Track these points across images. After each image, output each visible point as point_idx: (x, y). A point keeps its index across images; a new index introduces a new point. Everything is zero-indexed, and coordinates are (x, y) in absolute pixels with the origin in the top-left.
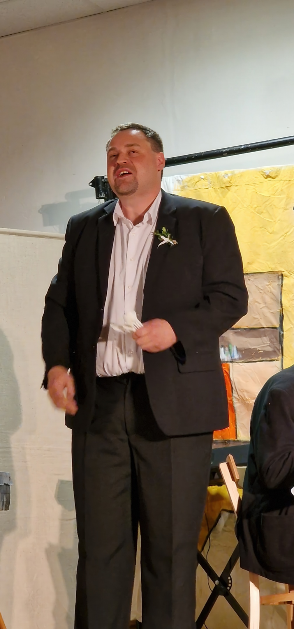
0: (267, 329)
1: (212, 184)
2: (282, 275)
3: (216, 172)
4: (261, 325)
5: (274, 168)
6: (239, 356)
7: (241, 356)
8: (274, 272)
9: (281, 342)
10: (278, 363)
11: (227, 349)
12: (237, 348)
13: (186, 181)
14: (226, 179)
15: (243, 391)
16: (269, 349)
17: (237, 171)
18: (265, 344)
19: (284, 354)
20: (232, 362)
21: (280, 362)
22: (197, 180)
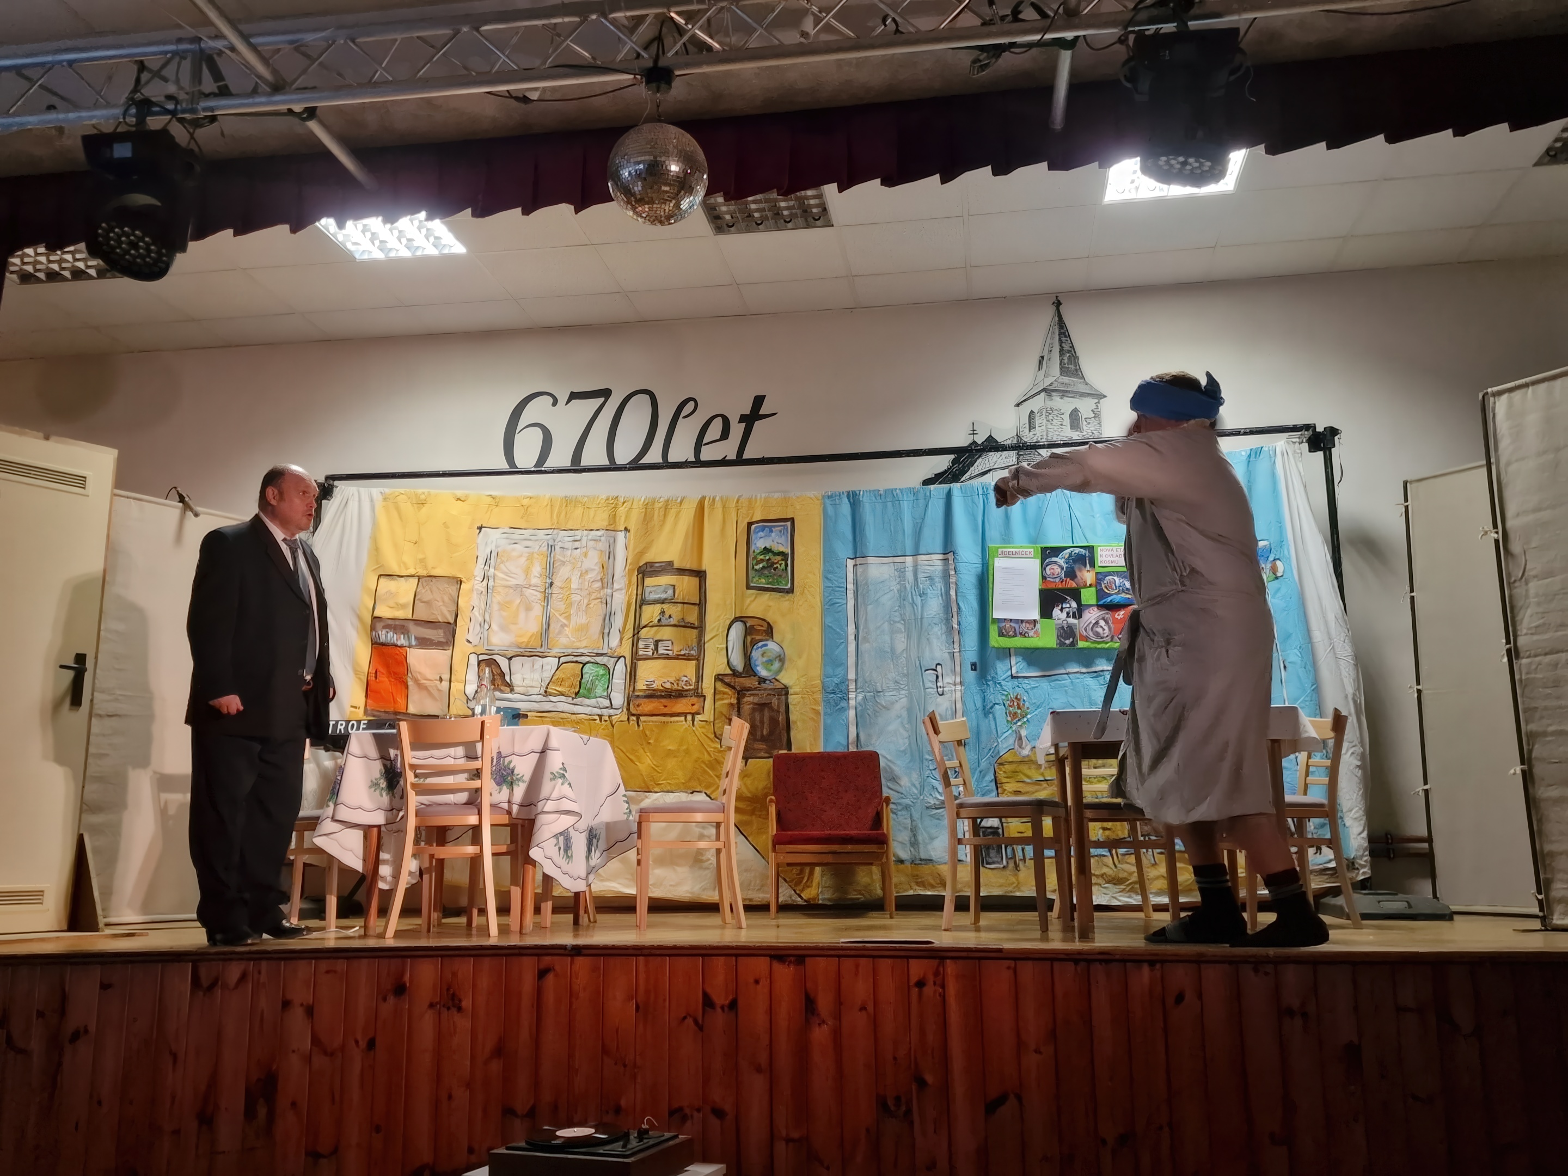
0: (443, 623)
1: (410, 499)
2: (461, 582)
3: (415, 490)
4: (438, 620)
5: (467, 492)
6: (416, 643)
7: (418, 643)
8: (454, 578)
9: (454, 637)
10: (449, 653)
11: (406, 636)
12: (415, 637)
13: (388, 494)
14: (423, 497)
16: (443, 640)
17: (433, 491)
18: (440, 635)
19: (455, 645)
20: (410, 647)
21: (450, 651)
22: (397, 494)
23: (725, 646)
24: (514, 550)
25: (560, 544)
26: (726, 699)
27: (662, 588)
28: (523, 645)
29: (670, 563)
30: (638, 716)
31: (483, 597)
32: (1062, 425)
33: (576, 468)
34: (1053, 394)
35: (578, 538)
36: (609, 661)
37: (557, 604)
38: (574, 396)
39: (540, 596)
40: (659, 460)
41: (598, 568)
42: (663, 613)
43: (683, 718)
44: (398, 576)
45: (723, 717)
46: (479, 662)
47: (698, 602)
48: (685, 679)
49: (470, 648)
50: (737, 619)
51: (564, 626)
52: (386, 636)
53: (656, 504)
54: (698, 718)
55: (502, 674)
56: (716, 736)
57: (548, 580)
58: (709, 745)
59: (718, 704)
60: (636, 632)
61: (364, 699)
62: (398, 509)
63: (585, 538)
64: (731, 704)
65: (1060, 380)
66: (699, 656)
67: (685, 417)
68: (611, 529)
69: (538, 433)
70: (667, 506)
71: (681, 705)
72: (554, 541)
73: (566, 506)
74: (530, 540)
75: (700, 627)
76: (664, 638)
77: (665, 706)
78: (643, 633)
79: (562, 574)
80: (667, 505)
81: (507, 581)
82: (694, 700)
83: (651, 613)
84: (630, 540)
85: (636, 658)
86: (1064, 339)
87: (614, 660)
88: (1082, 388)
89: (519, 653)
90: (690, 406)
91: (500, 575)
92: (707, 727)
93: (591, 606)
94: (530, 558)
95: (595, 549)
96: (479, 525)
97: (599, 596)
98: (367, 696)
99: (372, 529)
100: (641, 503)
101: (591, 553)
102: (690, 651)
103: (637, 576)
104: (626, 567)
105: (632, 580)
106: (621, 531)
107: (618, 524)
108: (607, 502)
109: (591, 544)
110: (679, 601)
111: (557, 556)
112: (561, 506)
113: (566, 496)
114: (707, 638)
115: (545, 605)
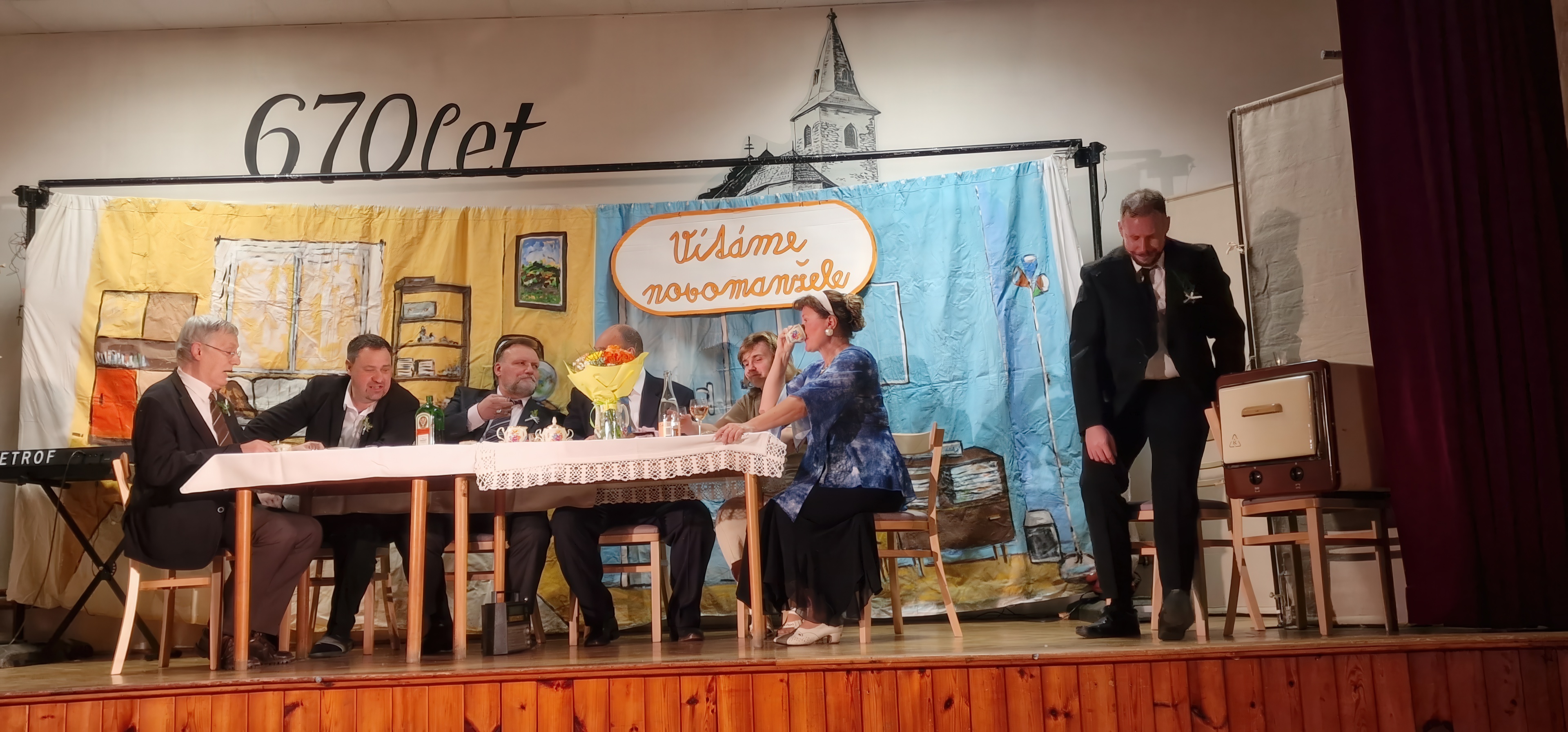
1: (138, 208)
2: (197, 298)
5: (200, 201)
6: (147, 365)
8: (189, 294)
11: (136, 357)
12: (145, 358)
13: (112, 202)
14: (153, 205)
17: (164, 199)
20: (139, 369)
22: (123, 203)
24: (256, 263)
25: (308, 258)
27: (423, 305)
28: (269, 367)
29: (432, 279)
32: (837, 141)
33: (326, 176)
34: (828, 109)
35: (328, 251)
37: (305, 321)
38: (323, 99)
39: (286, 313)
40: (418, 168)
41: (351, 284)
42: (423, 331)
44: (126, 292)
47: (461, 320)
51: (313, 345)
52: (112, 358)
53: (414, 215)
55: (247, 398)
57: (295, 296)
61: (88, 425)
62: (124, 218)
63: (335, 251)
65: (835, 95)
67: (446, 124)
68: (365, 241)
69: (283, 137)
70: (426, 219)
72: (302, 254)
73: (315, 216)
74: (274, 253)
75: (464, 346)
76: (425, 358)
78: (402, 353)
79: (311, 290)
80: (427, 217)
81: (249, 297)
83: (409, 332)
84: (386, 254)
86: (838, 53)
88: (857, 104)
89: (264, 375)
90: (451, 114)
91: (241, 291)
94: (275, 271)
95: (347, 262)
96: (217, 236)
97: (352, 313)
98: (91, 423)
99: (95, 241)
100: (399, 213)
101: (343, 267)
102: (453, 371)
103: (394, 292)
104: (381, 282)
105: (389, 296)
106: (376, 244)
107: (373, 237)
108: (361, 212)
109: (343, 257)
110: (441, 319)
111: (305, 270)
112: (309, 216)
113: (315, 206)
114: (471, 359)
115: (293, 322)
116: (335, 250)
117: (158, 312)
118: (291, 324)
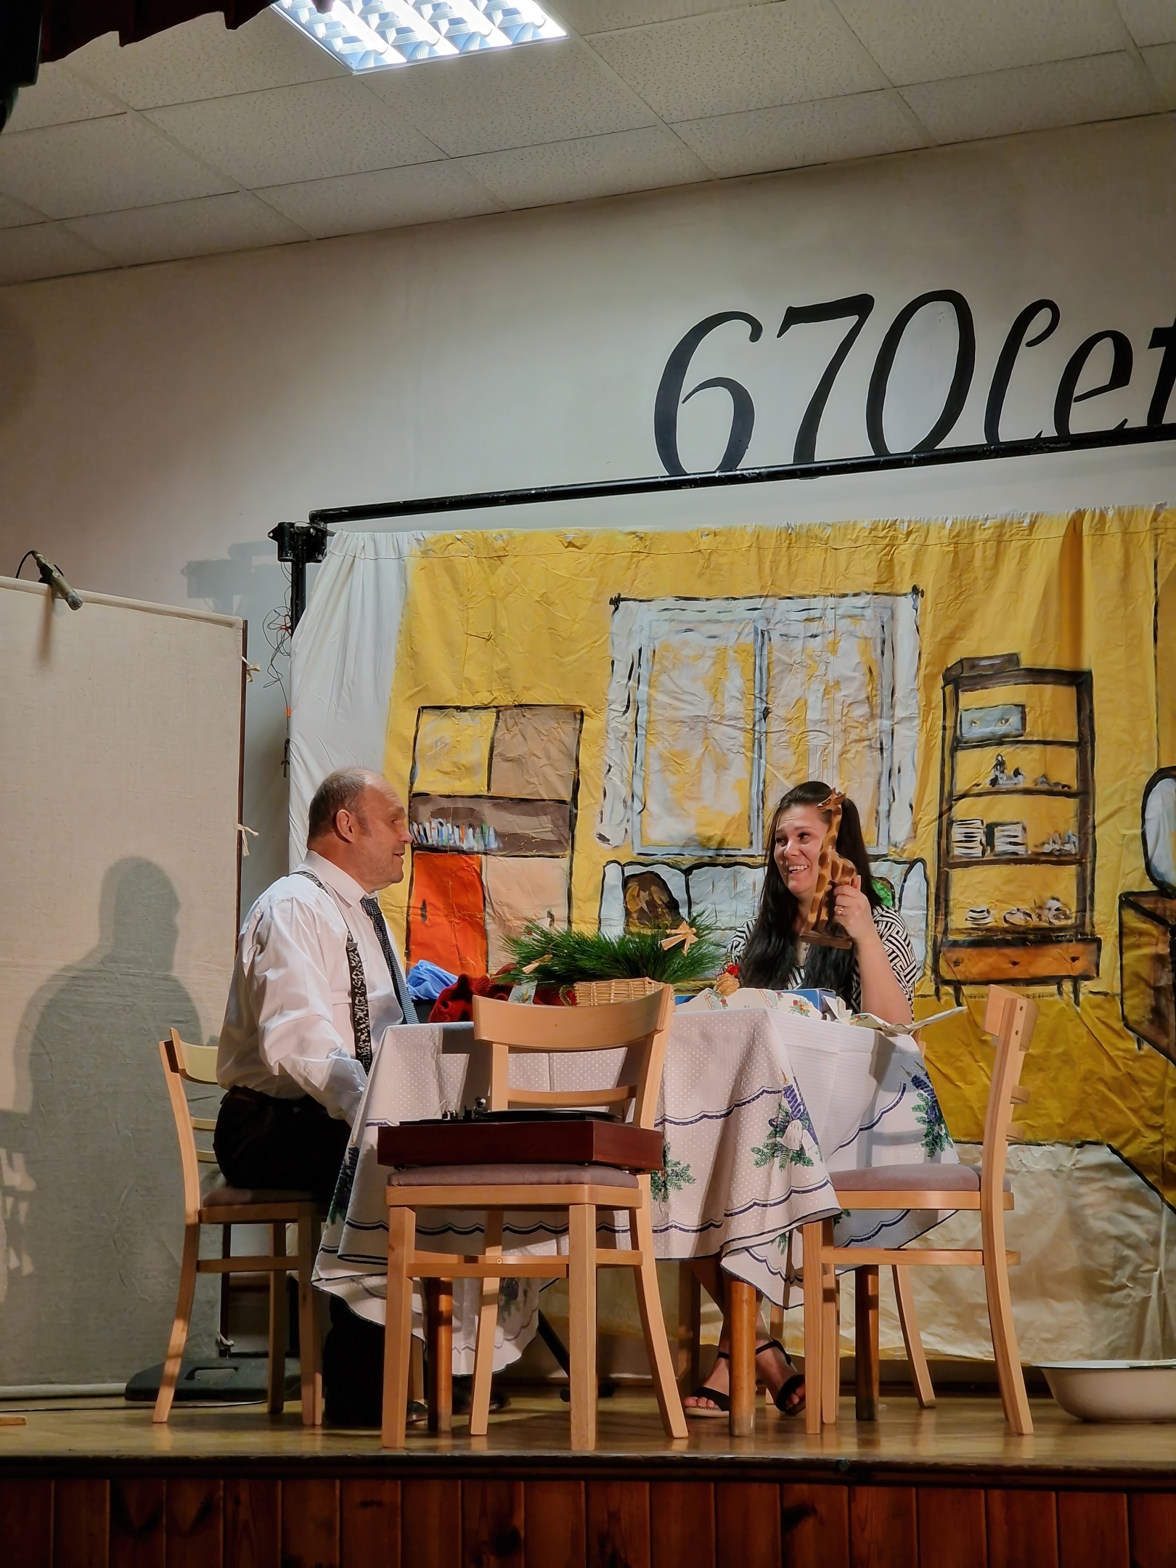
0: (550, 802)
1: (475, 550)
2: (582, 714)
3: (483, 531)
4: (540, 795)
5: (580, 530)
6: (498, 845)
7: (501, 845)
8: (568, 707)
9: (572, 828)
10: (564, 862)
11: (478, 830)
12: (495, 832)
13: (431, 543)
14: (500, 543)
15: (501, 904)
16: (552, 837)
18: (544, 828)
19: (576, 847)
20: (485, 854)
21: (567, 860)
22: (449, 542)
23: (1139, 831)
24: (685, 644)
25: (781, 628)
26: (1148, 944)
27: (997, 713)
28: (714, 844)
29: (1013, 659)
30: (957, 985)
31: (625, 742)
33: (804, 466)
35: (816, 614)
36: (891, 870)
37: (778, 754)
38: (795, 316)
39: (742, 738)
40: (980, 439)
41: (860, 676)
42: (1000, 764)
43: (1054, 988)
44: (457, 708)
45: (1142, 986)
46: (626, 882)
47: (1075, 739)
48: (1056, 904)
49: (605, 852)
50: (1162, 774)
52: (440, 833)
53: (977, 533)
54: (1086, 986)
56: (1127, 1025)
57: (758, 706)
58: (1112, 1045)
59: (1130, 956)
60: (945, 807)
62: (451, 570)
63: (830, 613)
64: (1158, 959)
66: (1083, 856)
67: (1030, 344)
68: (884, 590)
69: (724, 395)
70: (1000, 539)
71: (1049, 961)
72: (768, 621)
73: (789, 547)
74: (718, 621)
75: (1084, 793)
76: (1007, 819)
77: (1015, 964)
78: (960, 809)
79: (788, 689)
80: (1000, 535)
81: (675, 709)
82: (1075, 948)
83: (975, 767)
84: (924, 614)
85: (946, 862)
87: (901, 869)
89: (706, 860)
90: (1041, 320)
91: (661, 698)
92: (1107, 1006)
93: (849, 756)
94: (720, 658)
95: (852, 634)
96: (614, 596)
97: (864, 734)
98: (408, 955)
99: (402, 615)
100: (946, 532)
101: (844, 645)
102: (1063, 844)
103: (943, 688)
104: (918, 669)
105: (934, 697)
106: (905, 595)
107: (899, 580)
108: (874, 533)
109: (844, 624)
110: (1036, 739)
111: (774, 652)
112: (779, 548)
113: (788, 527)
114: (1099, 816)
115: (756, 756)
116: (829, 611)
117: (513, 744)
118: (753, 758)
